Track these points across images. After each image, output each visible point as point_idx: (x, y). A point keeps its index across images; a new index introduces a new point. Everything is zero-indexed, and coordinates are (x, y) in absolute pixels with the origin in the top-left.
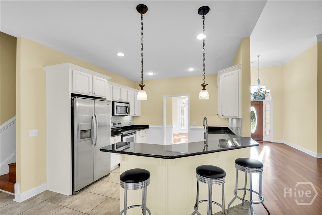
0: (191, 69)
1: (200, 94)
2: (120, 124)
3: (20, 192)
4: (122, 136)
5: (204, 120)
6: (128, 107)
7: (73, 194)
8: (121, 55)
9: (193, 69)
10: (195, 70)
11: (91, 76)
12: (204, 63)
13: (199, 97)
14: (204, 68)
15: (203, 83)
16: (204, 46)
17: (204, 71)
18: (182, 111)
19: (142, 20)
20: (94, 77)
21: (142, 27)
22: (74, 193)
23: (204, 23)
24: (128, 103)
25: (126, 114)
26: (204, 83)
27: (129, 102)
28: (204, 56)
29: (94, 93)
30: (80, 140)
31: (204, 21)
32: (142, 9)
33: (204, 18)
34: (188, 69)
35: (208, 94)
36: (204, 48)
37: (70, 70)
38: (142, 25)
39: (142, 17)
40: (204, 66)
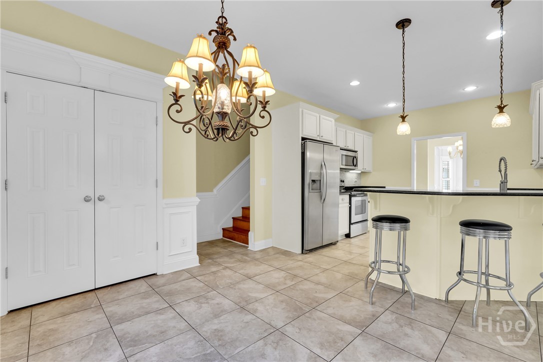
0: (471, 89)
1: (494, 120)
2: (343, 181)
3: (254, 241)
4: (350, 197)
5: (500, 162)
6: (355, 157)
7: (302, 253)
8: (355, 83)
9: (476, 88)
10: (478, 88)
11: (318, 115)
12: (501, 76)
13: (493, 124)
14: (502, 83)
15: (499, 104)
16: (501, 52)
17: (501, 87)
18: (445, 170)
19: (403, 37)
20: (322, 116)
21: (404, 46)
22: (304, 251)
23: (502, 19)
24: (356, 152)
25: (353, 167)
26: (501, 104)
27: (356, 150)
28: (502, 67)
29: (322, 136)
30: (311, 191)
31: (502, 16)
32: (403, 24)
33: (502, 12)
34: (464, 90)
35: (509, 118)
36: (501, 55)
37: (300, 110)
38: (404, 43)
39: (403, 33)
40: (502, 80)
